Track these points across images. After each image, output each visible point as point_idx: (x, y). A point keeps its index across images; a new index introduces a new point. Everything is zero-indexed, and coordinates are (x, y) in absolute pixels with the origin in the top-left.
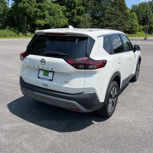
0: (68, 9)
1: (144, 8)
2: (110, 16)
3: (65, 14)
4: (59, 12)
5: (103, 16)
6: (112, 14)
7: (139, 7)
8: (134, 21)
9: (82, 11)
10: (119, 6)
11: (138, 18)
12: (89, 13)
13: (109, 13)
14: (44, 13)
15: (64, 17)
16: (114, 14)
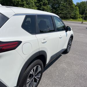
0: (38, 1)
1: (83, 5)
2: (62, 7)
3: (35, 4)
4: (32, 3)
5: (58, 7)
6: (64, 6)
7: (81, 4)
8: (77, 12)
9: (46, 3)
10: (69, 2)
11: (79, 10)
12: (51, 5)
13: (62, 6)
14: (23, 3)
15: (35, 6)
16: (65, 7)
